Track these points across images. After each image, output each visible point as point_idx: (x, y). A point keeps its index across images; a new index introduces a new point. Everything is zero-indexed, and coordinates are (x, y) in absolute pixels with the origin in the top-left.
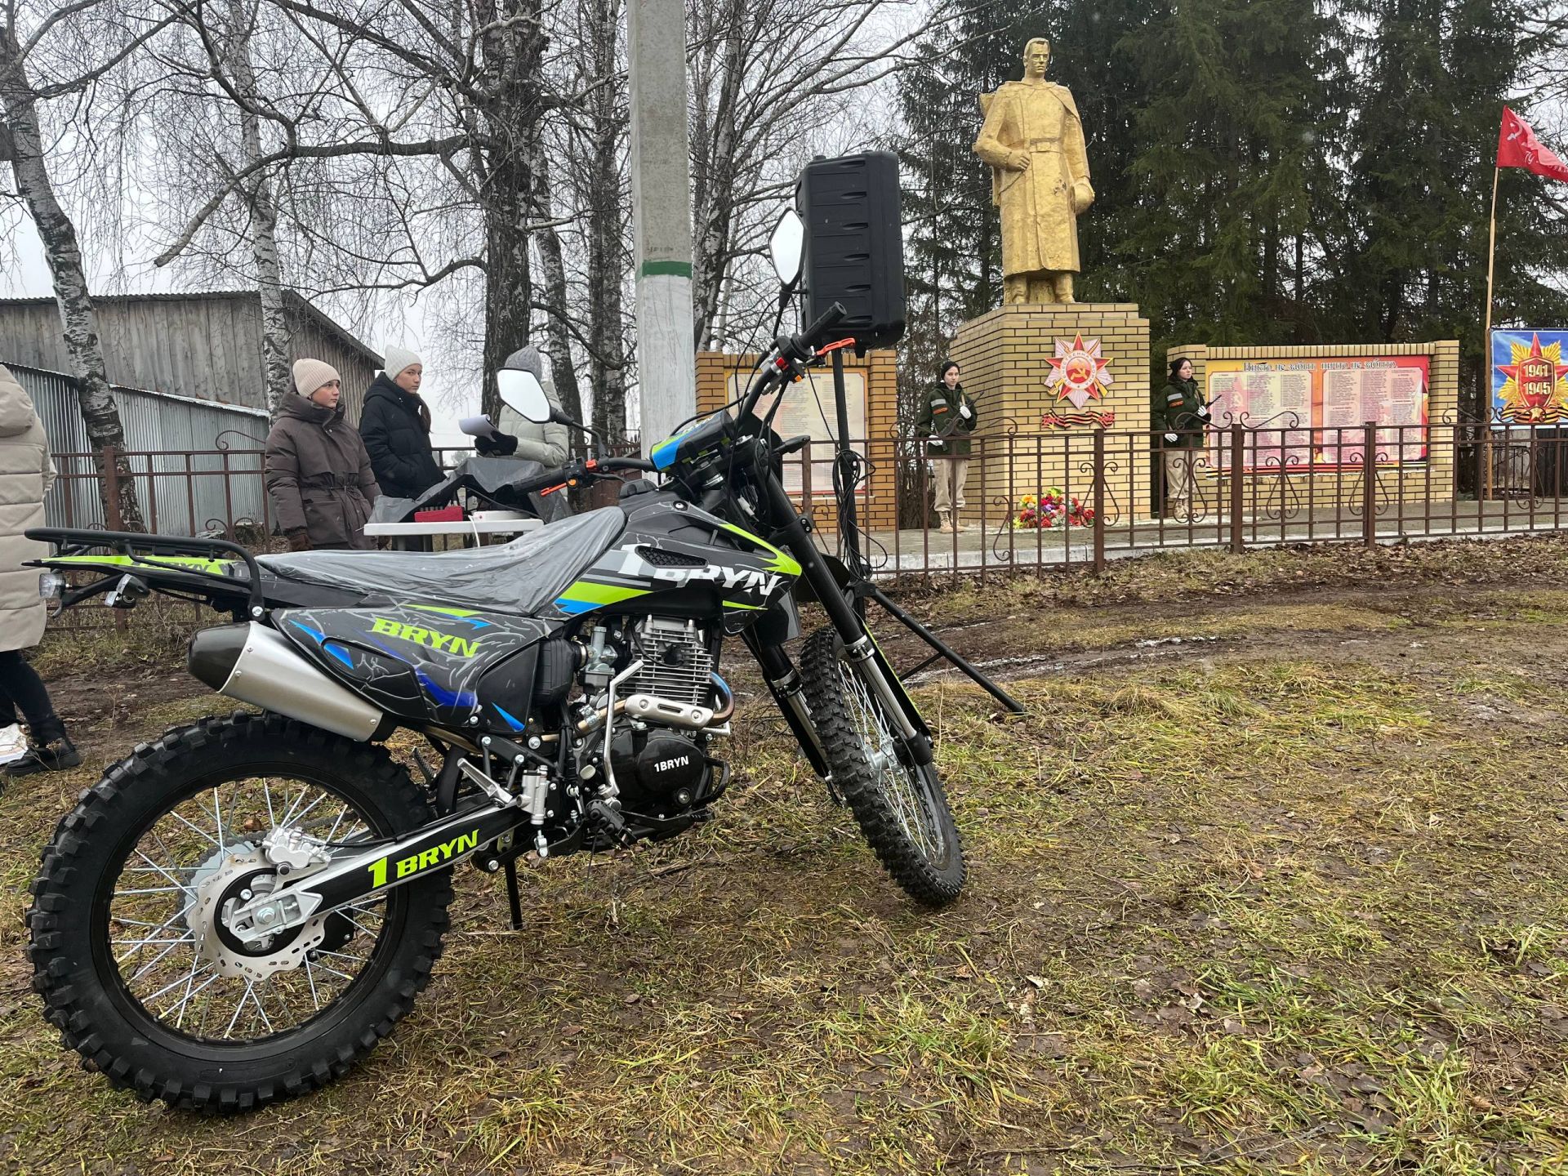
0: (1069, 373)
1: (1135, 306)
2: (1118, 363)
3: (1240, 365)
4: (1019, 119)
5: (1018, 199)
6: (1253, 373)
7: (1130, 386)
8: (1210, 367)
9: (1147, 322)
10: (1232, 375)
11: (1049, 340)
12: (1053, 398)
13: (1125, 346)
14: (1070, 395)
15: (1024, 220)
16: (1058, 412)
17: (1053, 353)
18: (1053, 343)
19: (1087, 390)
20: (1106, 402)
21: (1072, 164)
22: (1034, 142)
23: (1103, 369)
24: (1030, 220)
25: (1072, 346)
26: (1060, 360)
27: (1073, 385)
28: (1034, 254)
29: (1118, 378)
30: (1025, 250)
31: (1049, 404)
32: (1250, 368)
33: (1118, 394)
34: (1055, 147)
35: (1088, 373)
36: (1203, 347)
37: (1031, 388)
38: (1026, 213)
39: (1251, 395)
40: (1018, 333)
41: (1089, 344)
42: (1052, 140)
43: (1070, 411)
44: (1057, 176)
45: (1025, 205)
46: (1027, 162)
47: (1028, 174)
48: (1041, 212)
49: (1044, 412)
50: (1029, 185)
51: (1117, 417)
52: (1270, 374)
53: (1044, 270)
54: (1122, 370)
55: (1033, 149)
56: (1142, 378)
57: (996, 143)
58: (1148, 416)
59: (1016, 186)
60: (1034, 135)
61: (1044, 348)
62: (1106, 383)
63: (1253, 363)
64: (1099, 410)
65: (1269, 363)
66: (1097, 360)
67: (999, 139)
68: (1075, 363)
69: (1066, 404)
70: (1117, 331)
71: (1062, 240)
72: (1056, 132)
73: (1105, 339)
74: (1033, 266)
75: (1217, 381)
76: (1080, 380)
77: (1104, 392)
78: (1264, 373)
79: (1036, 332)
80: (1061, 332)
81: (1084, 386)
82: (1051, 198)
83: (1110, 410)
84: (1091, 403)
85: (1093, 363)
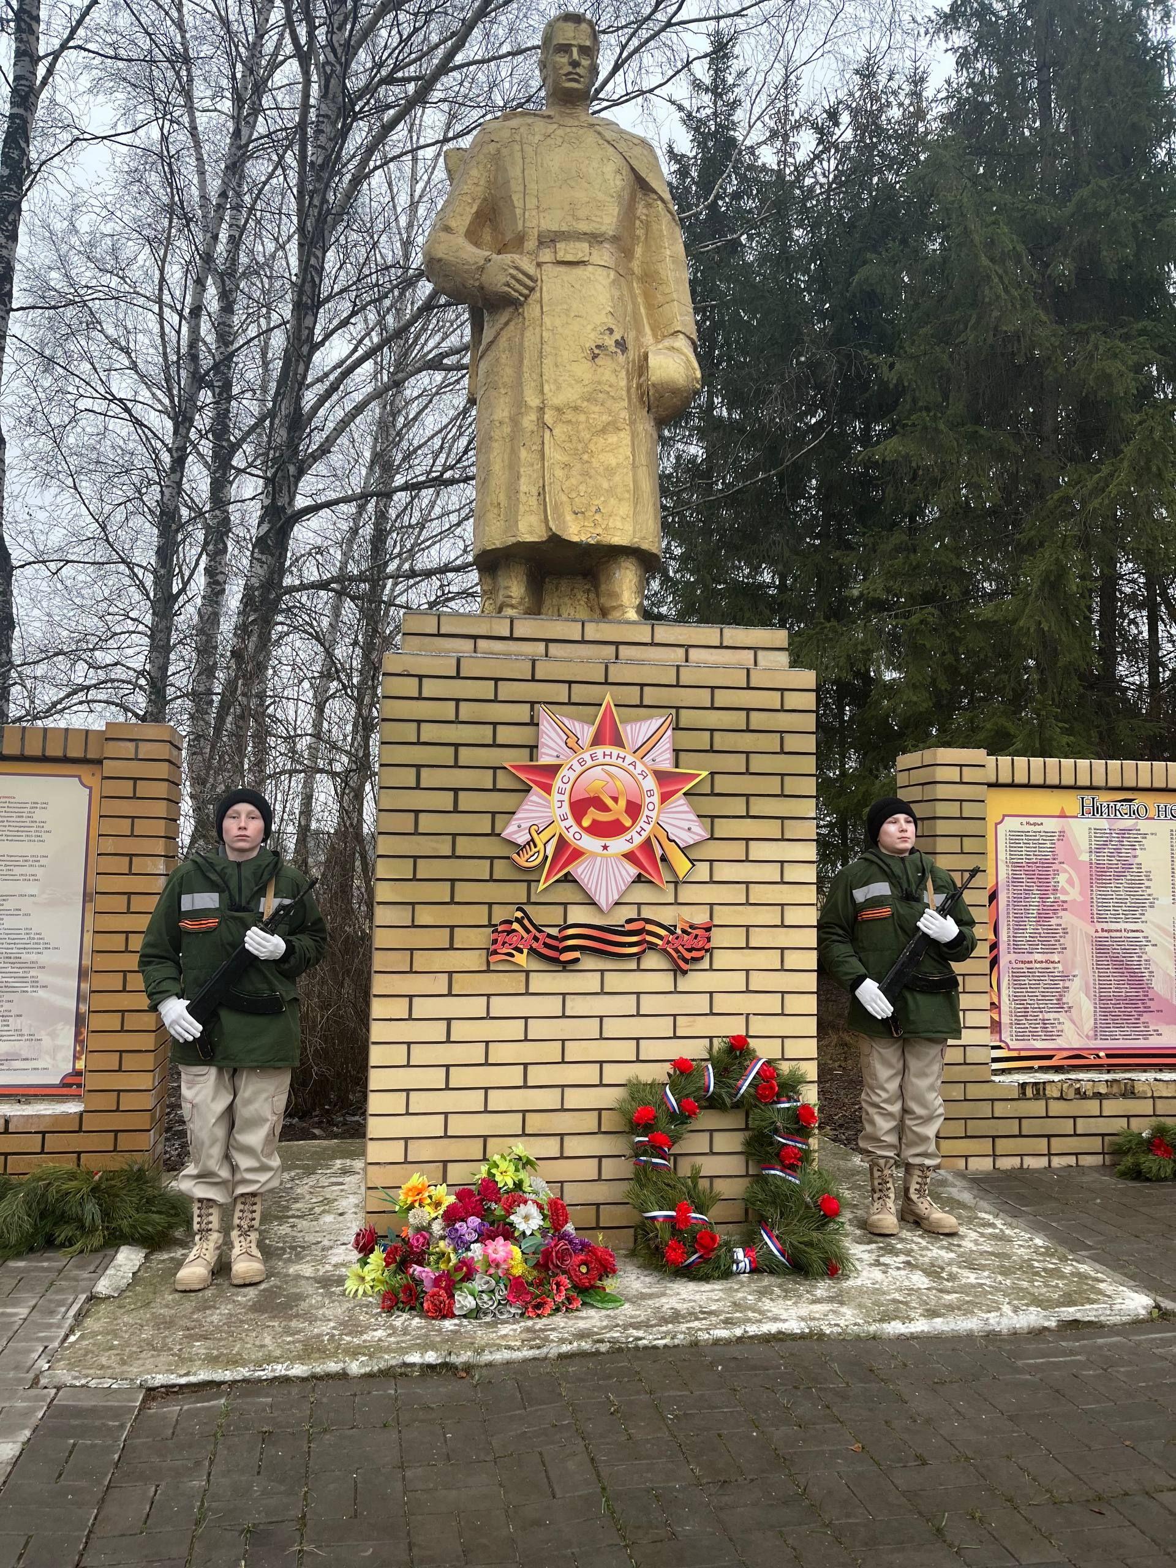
0: (579, 808)
1: (781, 637)
2: (723, 784)
3: (1070, 802)
4: (516, 187)
5: (507, 373)
6: (1103, 823)
7: (758, 851)
8: (998, 803)
9: (808, 678)
10: (1051, 825)
11: (522, 713)
12: (528, 877)
13: (747, 741)
14: (579, 870)
15: (515, 421)
16: (540, 916)
17: (533, 748)
18: (533, 723)
19: (630, 856)
20: (687, 894)
21: (652, 307)
22: (549, 240)
23: (679, 802)
24: (529, 421)
25: (587, 733)
26: (553, 770)
27: (589, 843)
28: (533, 501)
29: (724, 828)
30: (513, 492)
31: (518, 893)
32: (1096, 811)
33: (724, 872)
34: (604, 255)
35: (634, 810)
36: (978, 755)
37: (464, 846)
38: (520, 405)
39: (1098, 874)
40: (430, 688)
41: (636, 731)
42: (594, 239)
43: (579, 915)
44: (602, 319)
45: (518, 385)
46: (532, 285)
47: (531, 310)
48: (558, 400)
49: (500, 914)
50: (531, 338)
51: (719, 938)
52: (1144, 825)
53: (556, 541)
54: (737, 806)
55: (546, 255)
56: (795, 829)
57: (461, 241)
58: (811, 938)
59: (503, 342)
60: (551, 223)
61: (505, 735)
62: (687, 839)
63: (1103, 798)
64: (666, 916)
65: (1140, 800)
66: (661, 777)
67: (473, 235)
68: (596, 780)
69: (566, 893)
70: (723, 698)
71: (610, 472)
72: (608, 221)
73: (687, 718)
74: (530, 531)
75: (1015, 837)
76: (614, 829)
77: (682, 865)
78: (1128, 823)
79: (486, 690)
80: (561, 693)
81: (619, 845)
82: (583, 369)
83: (700, 917)
84: (642, 893)
85: (650, 783)
